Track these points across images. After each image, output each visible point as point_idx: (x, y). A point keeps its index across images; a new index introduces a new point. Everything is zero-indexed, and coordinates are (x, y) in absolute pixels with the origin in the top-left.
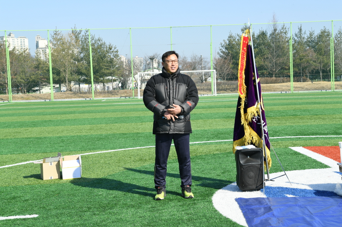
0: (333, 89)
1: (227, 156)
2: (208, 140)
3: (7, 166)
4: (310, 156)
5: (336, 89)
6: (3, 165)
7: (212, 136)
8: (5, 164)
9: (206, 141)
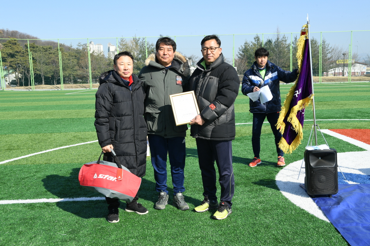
0: (320, 82)
1: (269, 137)
2: (246, 122)
3: (89, 142)
4: (341, 139)
5: (322, 82)
6: (86, 142)
7: (247, 118)
8: (87, 140)
9: (245, 122)
